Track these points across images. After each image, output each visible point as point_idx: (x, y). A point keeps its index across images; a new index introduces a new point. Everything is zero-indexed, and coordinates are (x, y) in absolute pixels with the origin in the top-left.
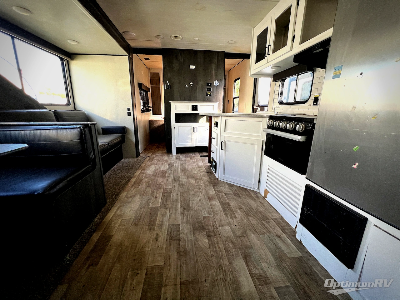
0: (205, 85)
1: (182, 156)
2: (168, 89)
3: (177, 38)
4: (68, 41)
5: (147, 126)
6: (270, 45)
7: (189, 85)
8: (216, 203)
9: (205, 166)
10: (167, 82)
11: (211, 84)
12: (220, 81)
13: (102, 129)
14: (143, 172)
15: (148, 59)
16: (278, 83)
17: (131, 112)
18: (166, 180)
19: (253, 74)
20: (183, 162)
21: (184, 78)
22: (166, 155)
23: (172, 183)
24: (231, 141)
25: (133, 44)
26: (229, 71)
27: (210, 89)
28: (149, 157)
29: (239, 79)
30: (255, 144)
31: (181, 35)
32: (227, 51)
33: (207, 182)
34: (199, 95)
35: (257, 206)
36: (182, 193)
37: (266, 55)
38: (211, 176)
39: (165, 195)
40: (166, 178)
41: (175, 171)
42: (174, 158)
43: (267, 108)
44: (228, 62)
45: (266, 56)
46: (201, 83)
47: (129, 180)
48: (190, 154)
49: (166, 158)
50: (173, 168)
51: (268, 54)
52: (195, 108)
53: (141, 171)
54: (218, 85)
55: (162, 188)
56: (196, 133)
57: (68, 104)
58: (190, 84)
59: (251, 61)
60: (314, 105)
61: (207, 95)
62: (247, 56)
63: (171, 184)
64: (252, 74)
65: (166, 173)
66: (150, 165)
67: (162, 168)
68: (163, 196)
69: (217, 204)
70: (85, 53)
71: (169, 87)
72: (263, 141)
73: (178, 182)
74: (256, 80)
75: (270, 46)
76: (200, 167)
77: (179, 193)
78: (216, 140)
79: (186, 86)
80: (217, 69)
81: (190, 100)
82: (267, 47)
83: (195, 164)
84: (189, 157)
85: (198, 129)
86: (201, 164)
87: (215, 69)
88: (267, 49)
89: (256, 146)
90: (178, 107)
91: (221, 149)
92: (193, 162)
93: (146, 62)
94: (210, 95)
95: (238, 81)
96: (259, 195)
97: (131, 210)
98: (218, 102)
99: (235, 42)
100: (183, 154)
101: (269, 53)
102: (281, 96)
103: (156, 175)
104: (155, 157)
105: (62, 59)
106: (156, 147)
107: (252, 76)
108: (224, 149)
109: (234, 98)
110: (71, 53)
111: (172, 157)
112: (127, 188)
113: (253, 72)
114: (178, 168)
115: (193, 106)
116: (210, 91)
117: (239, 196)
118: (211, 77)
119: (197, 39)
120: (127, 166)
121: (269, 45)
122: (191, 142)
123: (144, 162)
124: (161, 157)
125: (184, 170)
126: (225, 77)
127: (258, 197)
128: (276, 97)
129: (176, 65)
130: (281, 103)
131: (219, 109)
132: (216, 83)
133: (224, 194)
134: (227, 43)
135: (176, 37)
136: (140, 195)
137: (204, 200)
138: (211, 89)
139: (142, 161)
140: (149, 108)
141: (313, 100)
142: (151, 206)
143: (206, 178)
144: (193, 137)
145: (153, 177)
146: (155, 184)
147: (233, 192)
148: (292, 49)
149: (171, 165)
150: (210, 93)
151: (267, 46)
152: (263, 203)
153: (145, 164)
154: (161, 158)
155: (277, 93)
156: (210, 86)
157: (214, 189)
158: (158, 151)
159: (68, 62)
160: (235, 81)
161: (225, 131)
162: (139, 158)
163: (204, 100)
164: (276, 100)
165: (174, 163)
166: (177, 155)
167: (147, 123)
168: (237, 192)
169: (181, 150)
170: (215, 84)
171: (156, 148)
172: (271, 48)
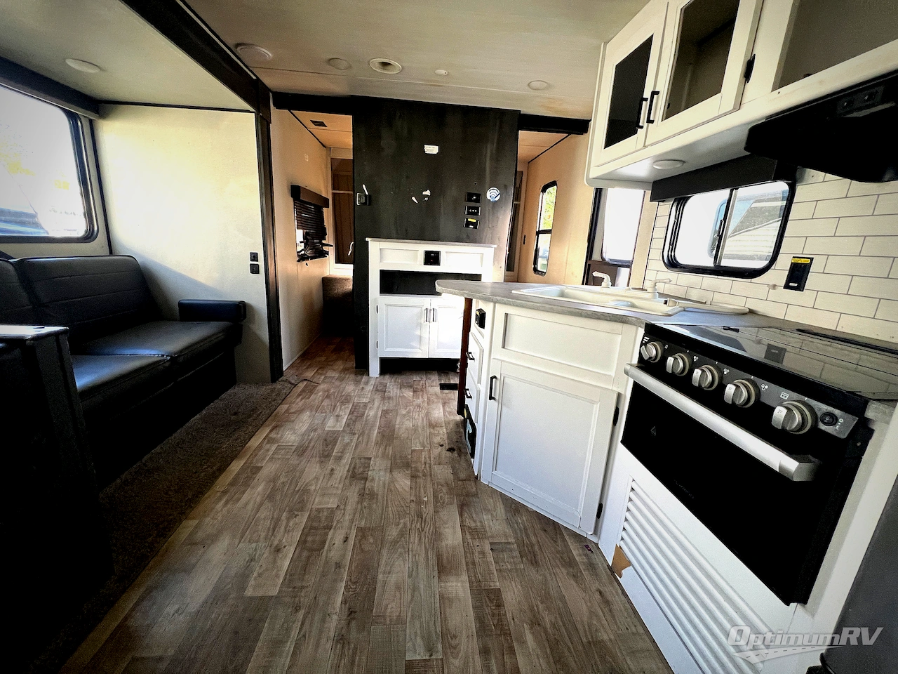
0: (464, 196)
1: (391, 384)
2: (365, 204)
3: (389, 67)
4: (70, 63)
5: (314, 292)
6: (657, 93)
7: (422, 197)
8: (459, 587)
9: (449, 423)
10: (364, 186)
11: (478, 196)
12: (503, 189)
13: (181, 305)
14: (273, 435)
15: (321, 124)
16: (666, 208)
17: (261, 263)
18: (328, 471)
19: (595, 176)
20: (391, 405)
21: (407, 177)
22: (352, 376)
23: (341, 486)
24: (518, 379)
25: (273, 81)
26: (531, 162)
27: (474, 208)
28: (305, 383)
29: (553, 184)
30: (593, 402)
31: (398, 60)
32: (526, 110)
33: (445, 490)
34: (446, 223)
35: (592, 614)
36: (363, 533)
37: (641, 124)
38: (459, 464)
39: (310, 539)
40: (330, 465)
41: (361, 438)
42: (370, 387)
43: (628, 270)
44: (528, 141)
45: (642, 127)
46: (454, 192)
47: (222, 469)
48: (416, 378)
49: (350, 388)
50: (358, 426)
51: (649, 121)
52: (432, 258)
53: (271, 431)
54: (497, 199)
55: (309, 506)
56: (432, 323)
57: (89, 237)
58: (424, 193)
59: (592, 140)
60: (787, 287)
61: (468, 224)
62: (579, 126)
63: (337, 488)
64: (591, 176)
65: (335, 441)
66: (300, 411)
67: (331, 424)
68: (302, 543)
69: (461, 594)
70: (148, 102)
71: (366, 199)
72: (619, 396)
73: (359, 485)
74: (599, 193)
75: (655, 96)
76: (432, 425)
77: (354, 532)
78: (476, 362)
79: (413, 198)
80: (497, 158)
81: (420, 236)
82: (646, 100)
83: (423, 413)
84: (411, 387)
85: (440, 315)
86: (438, 413)
87: (491, 156)
88: (645, 105)
89: (596, 407)
90: (387, 253)
91: (491, 398)
92: (419, 406)
93: (318, 130)
94: (475, 225)
95: (553, 190)
96: (595, 558)
97: (176, 612)
98: (495, 246)
99: (549, 87)
100: (396, 376)
101: (651, 119)
102: (673, 244)
103: (304, 451)
104: (323, 382)
105: (72, 117)
106: (332, 347)
107: (590, 181)
108: (497, 398)
109: (538, 233)
110: (98, 98)
111: (367, 383)
112: (207, 498)
113: (595, 173)
114: (373, 425)
115: (428, 254)
116: (476, 214)
117: (534, 562)
118: (481, 177)
119: (443, 72)
120: (235, 414)
121: (654, 93)
122: (418, 346)
123: (288, 400)
124: (337, 383)
125: (388, 435)
126: (518, 181)
127: (592, 566)
128: (658, 244)
129: (388, 143)
130: (673, 264)
131: (496, 263)
132: (492, 194)
133: (487, 548)
134: (527, 88)
135: (385, 64)
136: (234, 537)
137: (422, 572)
138: (477, 208)
139: (284, 396)
140: (325, 248)
141: (787, 273)
142: (249, 592)
143: (443, 472)
144: (425, 335)
145: (294, 460)
146: (292, 487)
147: (516, 538)
148: (738, 105)
149: (357, 414)
150: (475, 221)
151: (647, 94)
152: (609, 598)
153: (287, 406)
154: (335, 388)
155: (660, 233)
156: (477, 201)
157: (462, 522)
158: (337, 360)
159: (91, 122)
160: (544, 190)
161: (503, 347)
162: (278, 386)
163: (458, 239)
164: (656, 254)
165: (365, 405)
166: (382, 377)
167: (316, 286)
168: (528, 537)
169: (392, 366)
170: (489, 198)
171: (332, 352)
172: (661, 103)
